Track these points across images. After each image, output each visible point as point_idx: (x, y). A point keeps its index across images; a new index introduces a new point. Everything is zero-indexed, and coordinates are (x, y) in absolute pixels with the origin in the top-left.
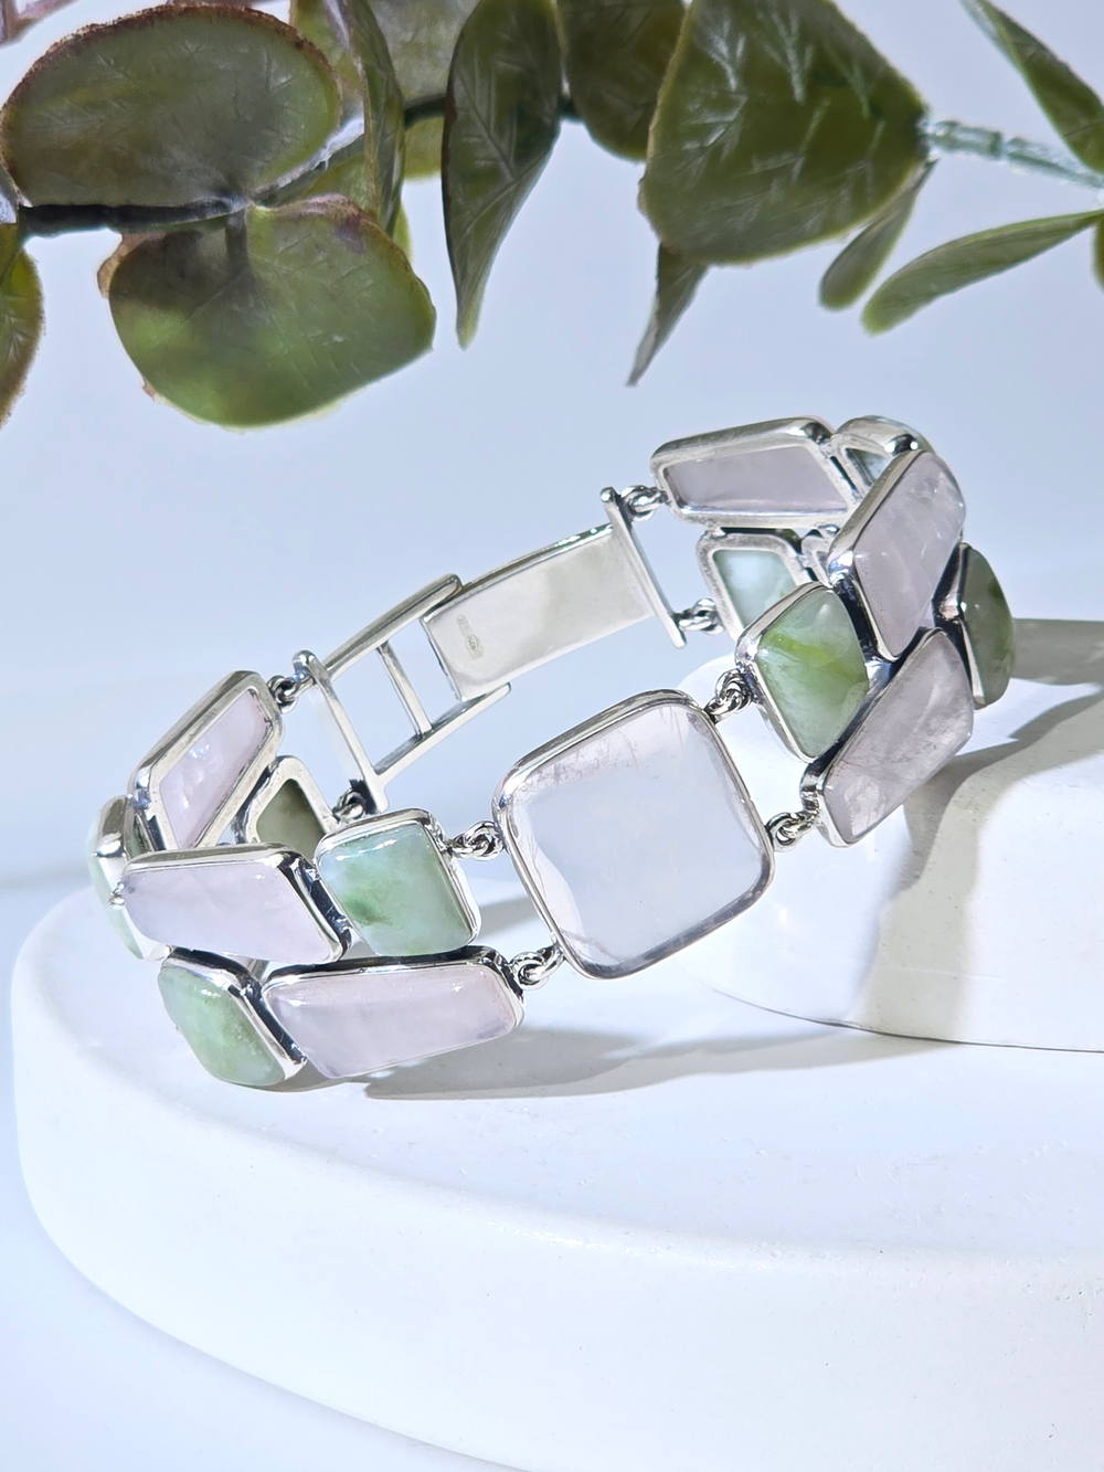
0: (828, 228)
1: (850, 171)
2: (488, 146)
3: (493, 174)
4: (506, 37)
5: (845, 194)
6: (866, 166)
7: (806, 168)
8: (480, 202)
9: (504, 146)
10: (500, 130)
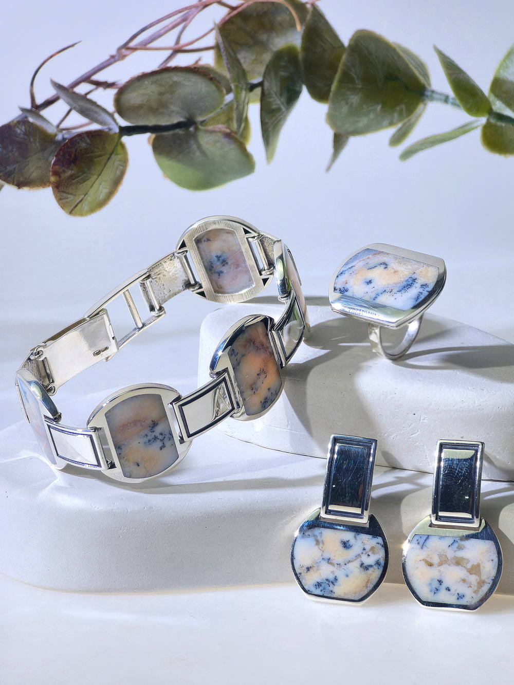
0: (391, 124)
1: (398, 108)
2: (277, 101)
3: (279, 110)
4: (283, 64)
5: (396, 115)
6: (403, 107)
7: (382, 108)
8: (274, 119)
9: (282, 100)
10: (281, 95)
